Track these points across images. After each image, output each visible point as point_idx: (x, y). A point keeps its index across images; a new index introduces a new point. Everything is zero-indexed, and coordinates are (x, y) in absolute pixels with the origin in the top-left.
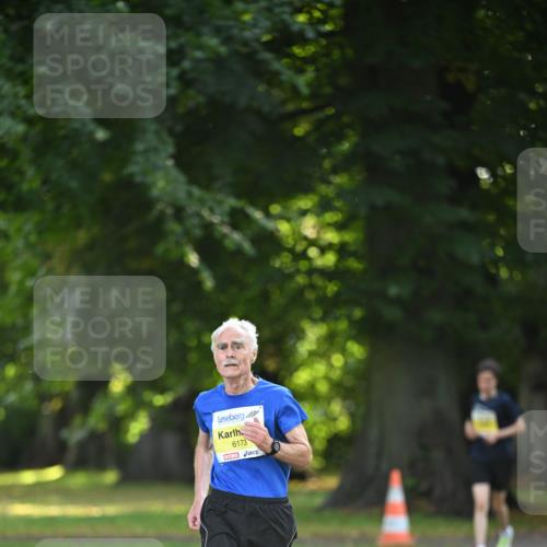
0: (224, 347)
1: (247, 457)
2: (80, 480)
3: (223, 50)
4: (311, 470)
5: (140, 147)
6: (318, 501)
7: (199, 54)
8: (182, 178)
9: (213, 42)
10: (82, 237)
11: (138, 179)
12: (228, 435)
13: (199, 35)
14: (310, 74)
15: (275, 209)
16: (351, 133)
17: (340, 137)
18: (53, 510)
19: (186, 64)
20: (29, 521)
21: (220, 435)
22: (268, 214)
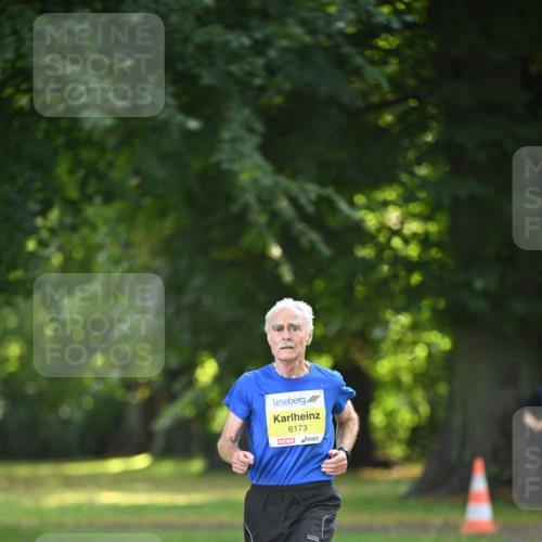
0: (280, 329)
1: (306, 443)
2: (167, 468)
3: (308, 39)
4: (394, 459)
5: (226, 135)
6: (403, 489)
7: (285, 43)
8: (268, 167)
9: (298, 31)
10: (168, 226)
11: (226, 166)
12: (285, 419)
13: (283, 24)
14: (393, 66)
15: (360, 199)
16: (435, 124)
17: (424, 128)
18: (141, 498)
19: (272, 53)
20: (115, 509)
21: (276, 419)
22: (352, 204)
